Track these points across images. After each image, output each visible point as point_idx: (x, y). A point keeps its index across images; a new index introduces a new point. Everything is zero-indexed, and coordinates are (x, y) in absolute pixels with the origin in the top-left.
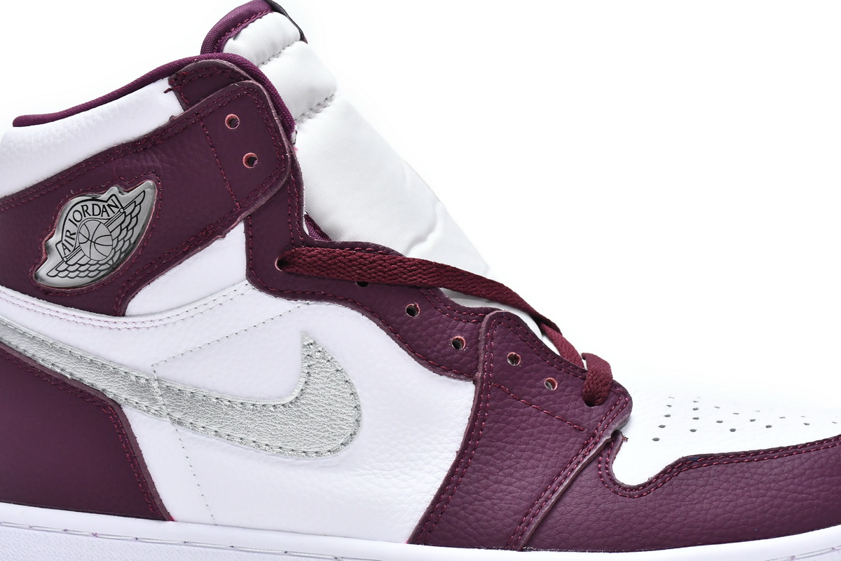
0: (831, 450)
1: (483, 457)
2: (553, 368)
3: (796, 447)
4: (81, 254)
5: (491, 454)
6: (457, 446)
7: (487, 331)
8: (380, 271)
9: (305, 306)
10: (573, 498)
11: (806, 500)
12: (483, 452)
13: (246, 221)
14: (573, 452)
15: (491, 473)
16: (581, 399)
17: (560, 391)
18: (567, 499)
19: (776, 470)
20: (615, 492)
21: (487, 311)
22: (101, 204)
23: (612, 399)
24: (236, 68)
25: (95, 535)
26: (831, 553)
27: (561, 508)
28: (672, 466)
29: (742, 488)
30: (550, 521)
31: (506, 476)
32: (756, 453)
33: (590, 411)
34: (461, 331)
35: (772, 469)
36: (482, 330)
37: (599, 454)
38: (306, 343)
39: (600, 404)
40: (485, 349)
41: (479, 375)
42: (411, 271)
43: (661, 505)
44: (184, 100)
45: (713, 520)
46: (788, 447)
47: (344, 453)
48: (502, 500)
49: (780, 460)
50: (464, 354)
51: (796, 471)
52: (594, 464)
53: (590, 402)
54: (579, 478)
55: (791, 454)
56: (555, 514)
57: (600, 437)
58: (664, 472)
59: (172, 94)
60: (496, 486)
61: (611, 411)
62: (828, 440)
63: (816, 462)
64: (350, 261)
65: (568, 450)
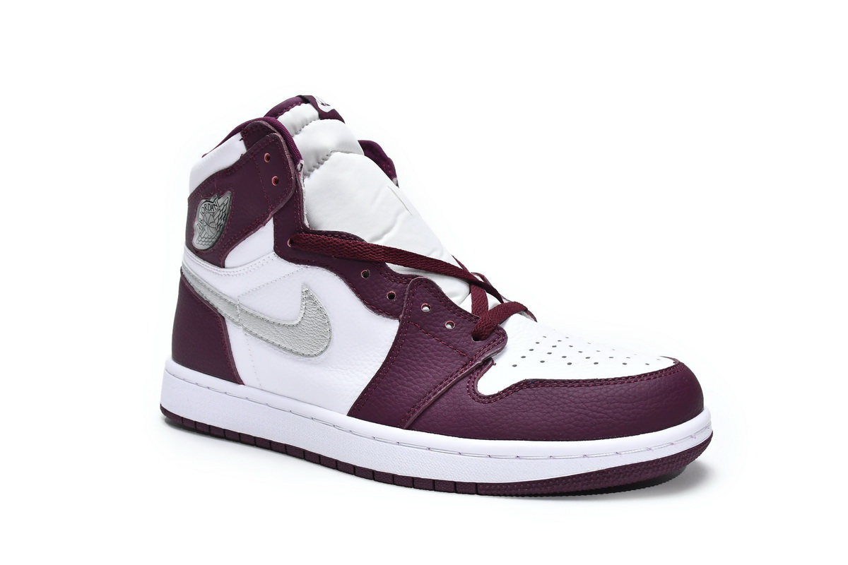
0: (631, 385)
1: (397, 367)
2: (454, 315)
3: (606, 380)
4: (204, 233)
5: (402, 366)
6: (383, 359)
7: (411, 289)
8: (346, 250)
9: (305, 269)
10: (447, 399)
11: (602, 418)
12: (397, 364)
13: (274, 216)
14: (455, 370)
15: (400, 378)
16: (470, 336)
17: (456, 329)
18: (443, 400)
19: (586, 395)
20: (474, 399)
21: (413, 277)
22: (211, 204)
23: (494, 336)
24: (269, 126)
25: (208, 388)
26: (615, 456)
27: (437, 405)
28: (516, 385)
29: (559, 405)
30: (428, 413)
31: (408, 381)
32: (578, 381)
33: (474, 344)
34: (394, 288)
35: (584, 394)
36: (407, 289)
37: (472, 372)
38: (304, 290)
39: (483, 340)
40: (407, 300)
41: (401, 316)
42: (365, 252)
43: (500, 410)
44: (248, 145)
45: (532, 424)
46: (601, 380)
47: (322, 357)
48: (401, 395)
49: (593, 388)
50: (394, 303)
51: (600, 397)
52: (467, 379)
53: (476, 339)
54: (454, 387)
55: (601, 385)
56: (433, 408)
57: (476, 361)
58: (510, 388)
59: (242, 141)
60: (400, 386)
61: (490, 344)
62: (633, 377)
63: (617, 391)
64: (328, 243)
65: (452, 368)
